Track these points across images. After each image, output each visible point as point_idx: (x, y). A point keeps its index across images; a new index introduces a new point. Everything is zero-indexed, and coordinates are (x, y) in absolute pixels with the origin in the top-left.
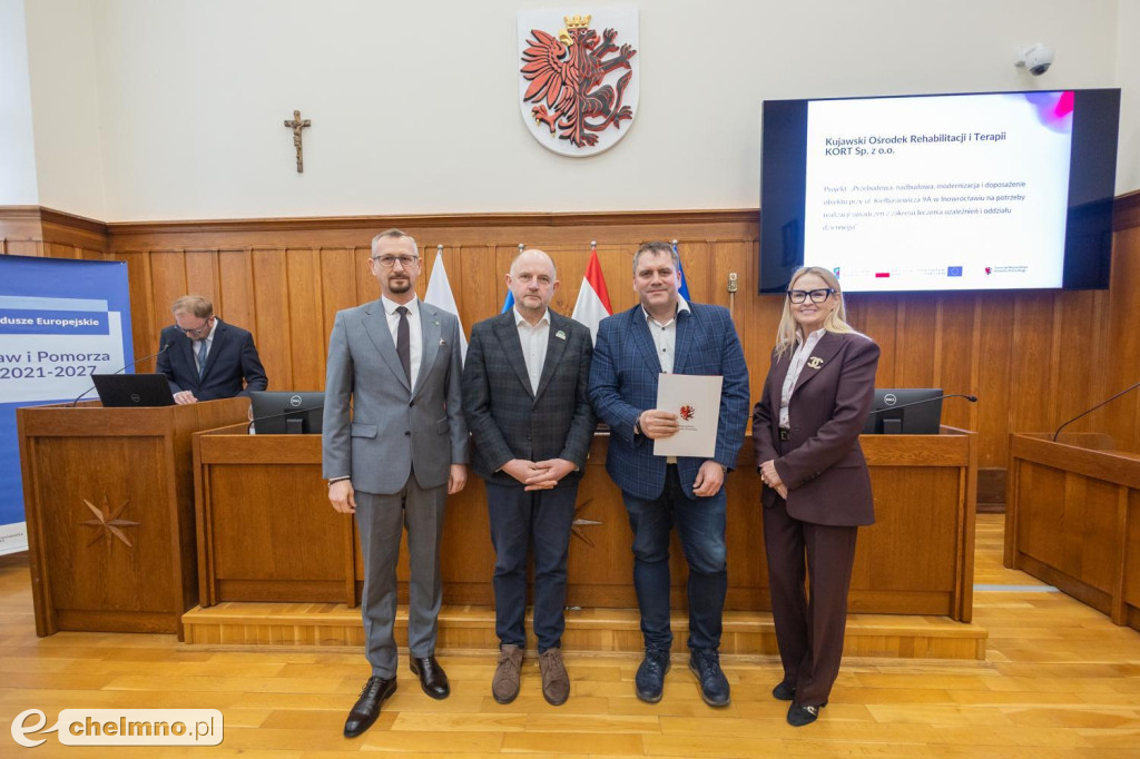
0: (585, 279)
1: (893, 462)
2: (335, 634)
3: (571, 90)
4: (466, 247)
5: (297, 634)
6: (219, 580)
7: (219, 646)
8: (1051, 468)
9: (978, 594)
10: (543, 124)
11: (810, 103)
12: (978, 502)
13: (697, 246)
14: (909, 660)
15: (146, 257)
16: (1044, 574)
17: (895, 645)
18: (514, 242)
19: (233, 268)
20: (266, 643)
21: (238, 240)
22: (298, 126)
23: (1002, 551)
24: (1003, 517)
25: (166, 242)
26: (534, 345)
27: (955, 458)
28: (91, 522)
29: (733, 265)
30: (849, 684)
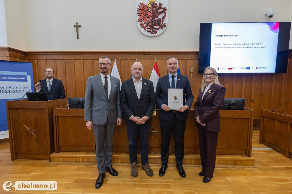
0: (153, 69)
1: (233, 117)
2: (90, 160)
3: (150, 19)
4: (122, 60)
5: (80, 160)
6: (60, 146)
7: (60, 163)
8: (271, 118)
9: (253, 150)
10: (143, 28)
11: (212, 24)
12: (253, 127)
13: (183, 60)
14: (236, 166)
15: (36, 61)
16: (269, 145)
17: (232, 162)
18: (135, 59)
19: (60, 64)
20: (73, 162)
21: (61, 57)
22: (77, 27)
23: (259, 139)
24: (259, 131)
25: (41, 57)
26: (138, 86)
27: (248, 116)
28: (26, 131)
29: (192, 66)
30: (221, 172)
